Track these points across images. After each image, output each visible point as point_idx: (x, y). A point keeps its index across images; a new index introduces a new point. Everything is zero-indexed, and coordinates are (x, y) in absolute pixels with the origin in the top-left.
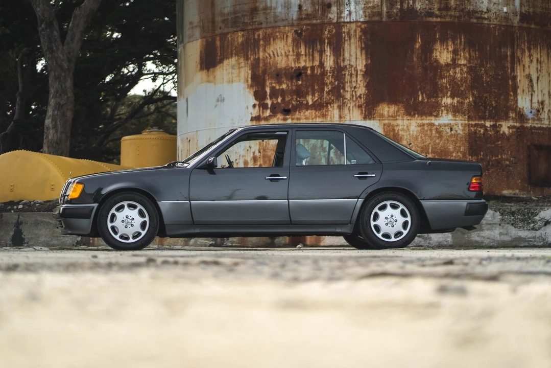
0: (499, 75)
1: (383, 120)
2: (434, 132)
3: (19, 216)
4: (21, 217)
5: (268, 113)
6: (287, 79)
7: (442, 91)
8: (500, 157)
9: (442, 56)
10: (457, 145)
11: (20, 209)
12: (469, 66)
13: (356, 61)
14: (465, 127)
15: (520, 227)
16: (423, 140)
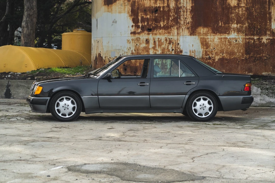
0: (262, 12)
1: (200, 36)
2: (227, 42)
3: (8, 82)
4: (9, 82)
5: (140, 30)
6: (150, 12)
7: (232, 21)
8: (261, 55)
9: (232, 2)
10: (239, 49)
11: (9, 77)
12: (246, 7)
13: (187, 4)
14: (243, 39)
15: (271, 96)
16: (221, 46)
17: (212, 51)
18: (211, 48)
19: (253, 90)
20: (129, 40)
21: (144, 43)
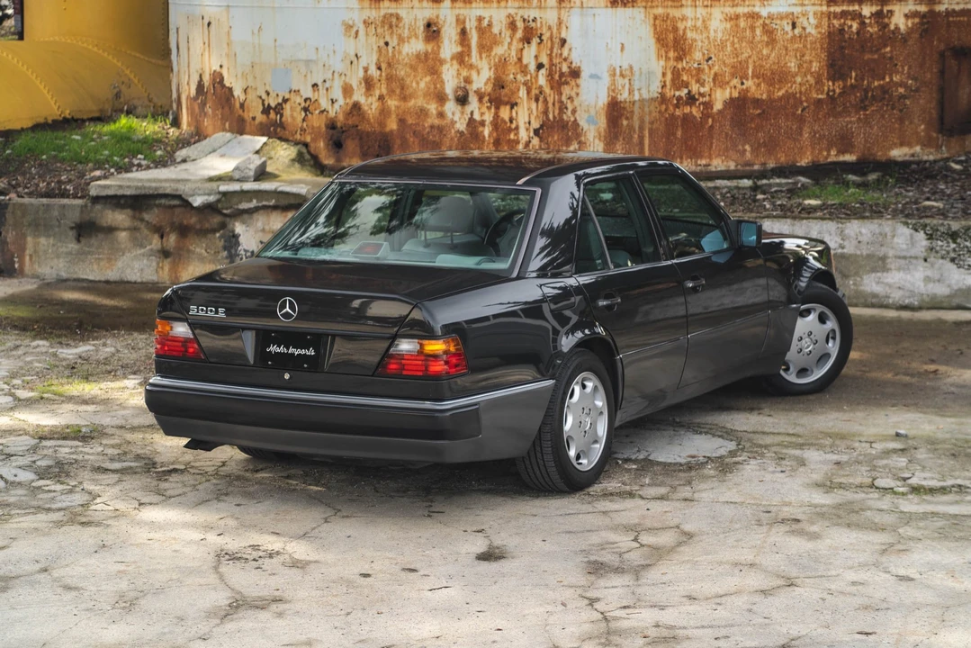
1: (652, 7)
2: (758, 32)
8: (887, 80)
10: (804, 59)
14: (821, 18)
16: (736, 49)
17: (699, 70)
18: (698, 56)
19: (896, 240)
20: (351, 23)
21: (417, 37)
